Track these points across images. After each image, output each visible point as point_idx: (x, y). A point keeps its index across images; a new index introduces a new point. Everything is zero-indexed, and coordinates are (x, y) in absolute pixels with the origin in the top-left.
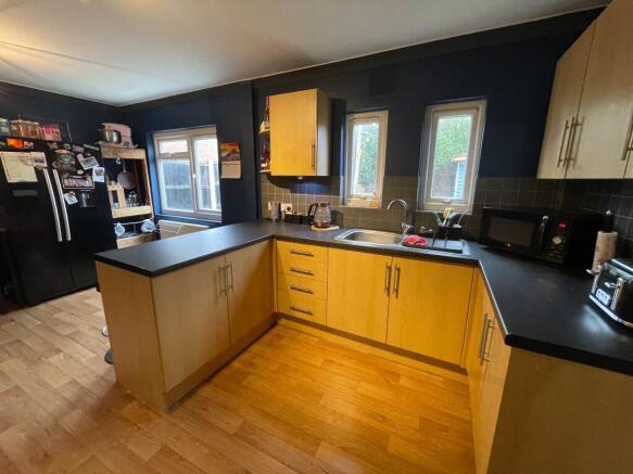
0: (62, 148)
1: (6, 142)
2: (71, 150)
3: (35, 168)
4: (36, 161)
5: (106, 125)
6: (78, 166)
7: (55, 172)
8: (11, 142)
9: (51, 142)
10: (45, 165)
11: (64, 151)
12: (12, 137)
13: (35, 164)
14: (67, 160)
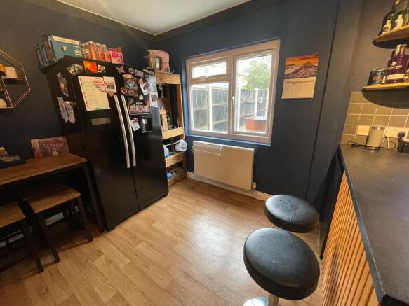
0: (127, 72)
1: (83, 65)
2: (134, 75)
3: (108, 94)
4: (109, 87)
5: (151, 51)
6: (140, 92)
7: (123, 97)
8: (88, 65)
9: (119, 66)
10: (115, 91)
11: (130, 76)
12: (87, 60)
13: (108, 90)
14: (131, 85)
